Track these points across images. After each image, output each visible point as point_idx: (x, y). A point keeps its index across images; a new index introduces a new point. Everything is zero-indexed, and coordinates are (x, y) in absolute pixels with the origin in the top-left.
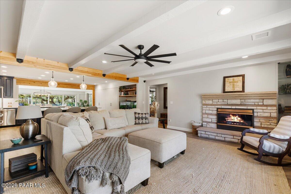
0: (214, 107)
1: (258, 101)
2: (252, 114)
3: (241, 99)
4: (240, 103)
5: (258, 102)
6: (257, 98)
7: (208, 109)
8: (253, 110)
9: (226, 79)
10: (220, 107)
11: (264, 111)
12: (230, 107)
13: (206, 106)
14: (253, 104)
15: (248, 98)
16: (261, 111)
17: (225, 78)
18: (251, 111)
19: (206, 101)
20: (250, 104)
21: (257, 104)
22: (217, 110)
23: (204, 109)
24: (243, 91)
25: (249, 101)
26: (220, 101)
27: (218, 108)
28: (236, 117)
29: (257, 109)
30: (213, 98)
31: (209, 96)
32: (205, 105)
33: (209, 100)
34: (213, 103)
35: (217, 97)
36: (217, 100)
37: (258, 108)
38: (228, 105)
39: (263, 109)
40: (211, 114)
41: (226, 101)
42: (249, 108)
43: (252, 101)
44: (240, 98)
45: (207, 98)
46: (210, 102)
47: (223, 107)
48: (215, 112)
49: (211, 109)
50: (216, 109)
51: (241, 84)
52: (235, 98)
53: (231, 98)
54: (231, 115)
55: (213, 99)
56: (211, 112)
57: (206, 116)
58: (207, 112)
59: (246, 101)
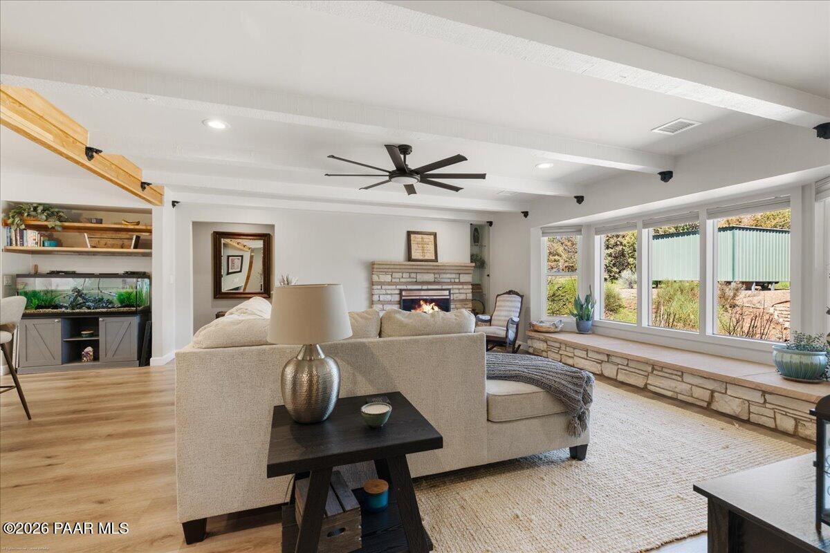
0: (394, 287)
1: (454, 276)
2: (448, 297)
3: (434, 273)
4: (433, 280)
5: (454, 279)
6: (452, 272)
7: (384, 292)
8: (449, 290)
9: (412, 236)
10: (404, 287)
11: (461, 291)
12: (419, 287)
13: (379, 287)
14: (449, 281)
15: (444, 271)
16: (457, 291)
17: (409, 234)
18: (447, 293)
19: (381, 276)
20: (446, 280)
21: (453, 280)
22: (400, 294)
23: (376, 292)
24: (436, 260)
25: (444, 276)
26: (405, 275)
27: (401, 290)
28: (432, 305)
29: (453, 289)
30: (394, 270)
31: (388, 267)
32: (377, 285)
33: (386, 273)
34: (394, 280)
35: (400, 269)
36: (401, 274)
37: (455, 287)
38: (416, 283)
39: (459, 289)
40: (390, 302)
41: (413, 275)
42: (444, 287)
43: (448, 276)
44: (434, 271)
45: (382, 270)
46: (388, 278)
47: (409, 287)
48: (397, 298)
49: (389, 292)
50: (398, 292)
51: (432, 247)
52: (427, 271)
53: (422, 271)
54: (422, 302)
55: (392, 272)
56: (389, 298)
57: (381, 306)
58: (382, 298)
59: (442, 276)
